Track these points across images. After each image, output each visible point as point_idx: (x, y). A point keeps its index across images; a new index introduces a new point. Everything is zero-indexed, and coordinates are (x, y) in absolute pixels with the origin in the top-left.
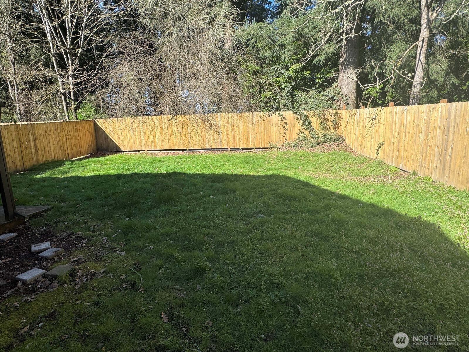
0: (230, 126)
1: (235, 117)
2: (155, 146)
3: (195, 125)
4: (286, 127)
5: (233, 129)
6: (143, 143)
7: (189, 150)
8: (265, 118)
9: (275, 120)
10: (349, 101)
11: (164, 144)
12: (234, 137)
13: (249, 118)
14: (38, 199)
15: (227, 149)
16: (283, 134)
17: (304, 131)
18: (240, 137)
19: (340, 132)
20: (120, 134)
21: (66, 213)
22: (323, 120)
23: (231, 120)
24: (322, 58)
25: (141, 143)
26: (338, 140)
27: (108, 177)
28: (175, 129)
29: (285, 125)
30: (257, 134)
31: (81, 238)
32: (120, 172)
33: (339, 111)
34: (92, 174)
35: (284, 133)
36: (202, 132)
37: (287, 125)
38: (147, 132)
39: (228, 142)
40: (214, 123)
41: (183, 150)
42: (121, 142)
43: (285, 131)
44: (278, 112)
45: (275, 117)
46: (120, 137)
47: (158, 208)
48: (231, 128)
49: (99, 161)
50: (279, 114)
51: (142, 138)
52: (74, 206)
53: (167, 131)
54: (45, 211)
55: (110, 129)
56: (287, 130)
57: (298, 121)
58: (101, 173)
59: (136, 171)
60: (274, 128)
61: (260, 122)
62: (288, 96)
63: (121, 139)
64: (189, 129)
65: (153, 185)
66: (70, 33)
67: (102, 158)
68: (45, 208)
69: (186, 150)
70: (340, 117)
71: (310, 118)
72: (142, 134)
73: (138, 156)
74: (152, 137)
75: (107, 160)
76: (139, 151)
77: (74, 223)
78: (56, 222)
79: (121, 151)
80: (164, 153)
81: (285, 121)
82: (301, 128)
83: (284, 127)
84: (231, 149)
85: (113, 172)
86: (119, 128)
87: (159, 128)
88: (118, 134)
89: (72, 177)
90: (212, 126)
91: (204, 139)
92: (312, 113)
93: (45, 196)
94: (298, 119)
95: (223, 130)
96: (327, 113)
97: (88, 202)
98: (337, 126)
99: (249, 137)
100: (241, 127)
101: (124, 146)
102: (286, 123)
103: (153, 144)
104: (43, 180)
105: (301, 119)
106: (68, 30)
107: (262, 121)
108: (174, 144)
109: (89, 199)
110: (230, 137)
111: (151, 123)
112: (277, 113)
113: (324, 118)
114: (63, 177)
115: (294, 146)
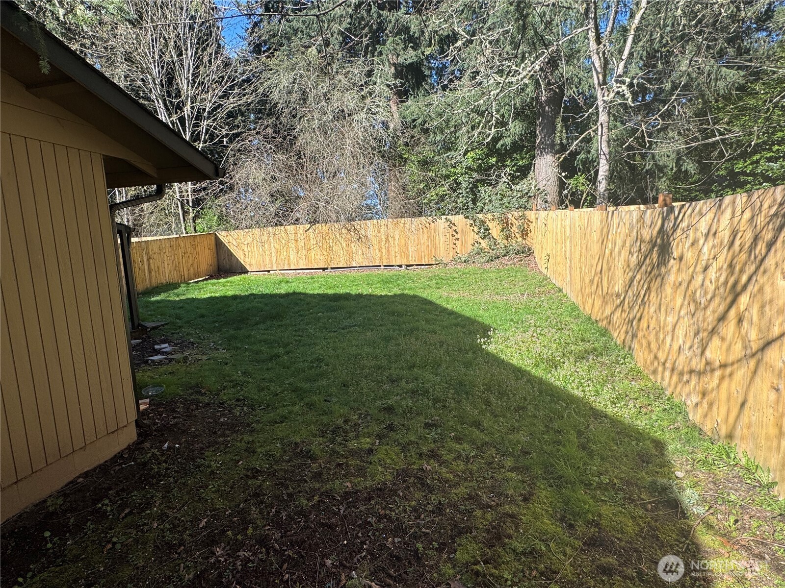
0: (383, 237)
1: (390, 226)
2: (289, 264)
3: (338, 237)
4: (457, 236)
5: (387, 240)
6: (274, 261)
7: (332, 268)
8: (427, 225)
9: (442, 227)
10: (549, 198)
11: (300, 261)
12: (388, 251)
13: (407, 226)
14: (156, 317)
15: (380, 266)
16: (452, 246)
17: (480, 240)
18: (397, 250)
19: (528, 242)
20: (246, 250)
21: (180, 327)
22: (506, 225)
23: (384, 229)
24: (508, 141)
25: (271, 260)
26: (523, 253)
27: (224, 298)
28: (313, 242)
29: (454, 233)
30: (419, 246)
31: (193, 343)
32: (238, 293)
33: (527, 213)
34: (208, 295)
35: (455, 244)
36: (347, 245)
37: (457, 233)
38: (278, 247)
39: (381, 258)
40: (363, 233)
41: (324, 269)
42: (247, 260)
43: (457, 242)
44: (445, 217)
45: (441, 223)
46: (247, 253)
47: (264, 323)
48: (384, 240)
49: (219, 283)
50: (446, 219)
51: (273, 254)
52: (188, 322)
53: (303, 245)
54: (163, 325)
55: (235, 243)
56: (458, 239)
57: (472, 228)
58: (217, 295)
59: (254, 292)
60: (441, 237)
61: (421, 230)
62: (467, 192)
63: (247, 256)
64: (331, 241)
65: (266, 305)
66: (189, 125)
67: (222, 280)
68: (163, 323)
69: (327, 269)
70: (529, 221)
71: (488, 222)
72: (273, 250)
73: (266, 277)
74: (285, 253)
75: (228, 282)
76: (269, 271)
77: (187, 335)
78: (172, 334)
79: (247, 272)
80: (299, 273)
81: (454, 228)
82: (477, 237)
83: (453, 236)
84: (385, 266)
85: (230, 293)
86: (246, 243)
87: (293, 241)
88: (243, 250)
89: (188, 299)
90: (360, 238)
91: (350, 253)
92: (489, 216)
93: (161, 315)
94: (471, 225)
95: (374, 242)
96: (510, 216)
97: (201, 319)
98: (524, 233)
99: (408, 250)
100: (397, 237)
101: (250, 265)
102: (455, 231)
103: (286, 262)
104: (158, 302)
105: (475, 225)
106: (188, 121)
107: (425, 229)
108: (313, 261)
109: (203, 316)
110: (384, 251)
111: (283, 235)
112: (443, 217)
113: (507, 222)
114: (178, 299)
115: (465, 261)
